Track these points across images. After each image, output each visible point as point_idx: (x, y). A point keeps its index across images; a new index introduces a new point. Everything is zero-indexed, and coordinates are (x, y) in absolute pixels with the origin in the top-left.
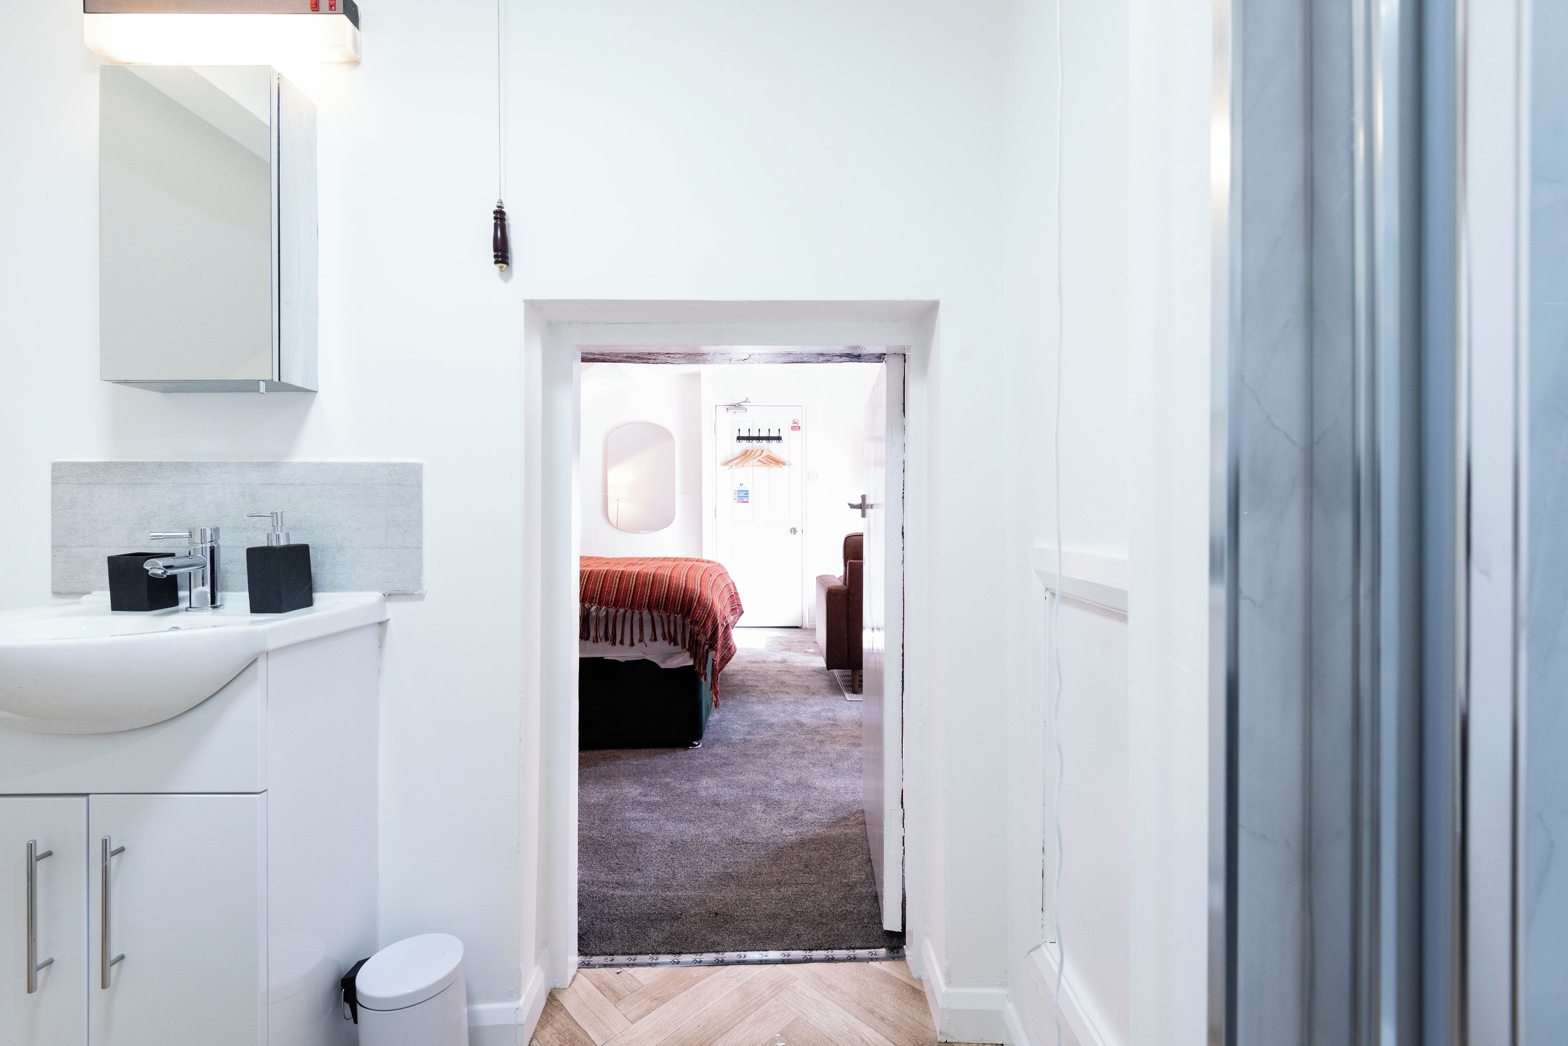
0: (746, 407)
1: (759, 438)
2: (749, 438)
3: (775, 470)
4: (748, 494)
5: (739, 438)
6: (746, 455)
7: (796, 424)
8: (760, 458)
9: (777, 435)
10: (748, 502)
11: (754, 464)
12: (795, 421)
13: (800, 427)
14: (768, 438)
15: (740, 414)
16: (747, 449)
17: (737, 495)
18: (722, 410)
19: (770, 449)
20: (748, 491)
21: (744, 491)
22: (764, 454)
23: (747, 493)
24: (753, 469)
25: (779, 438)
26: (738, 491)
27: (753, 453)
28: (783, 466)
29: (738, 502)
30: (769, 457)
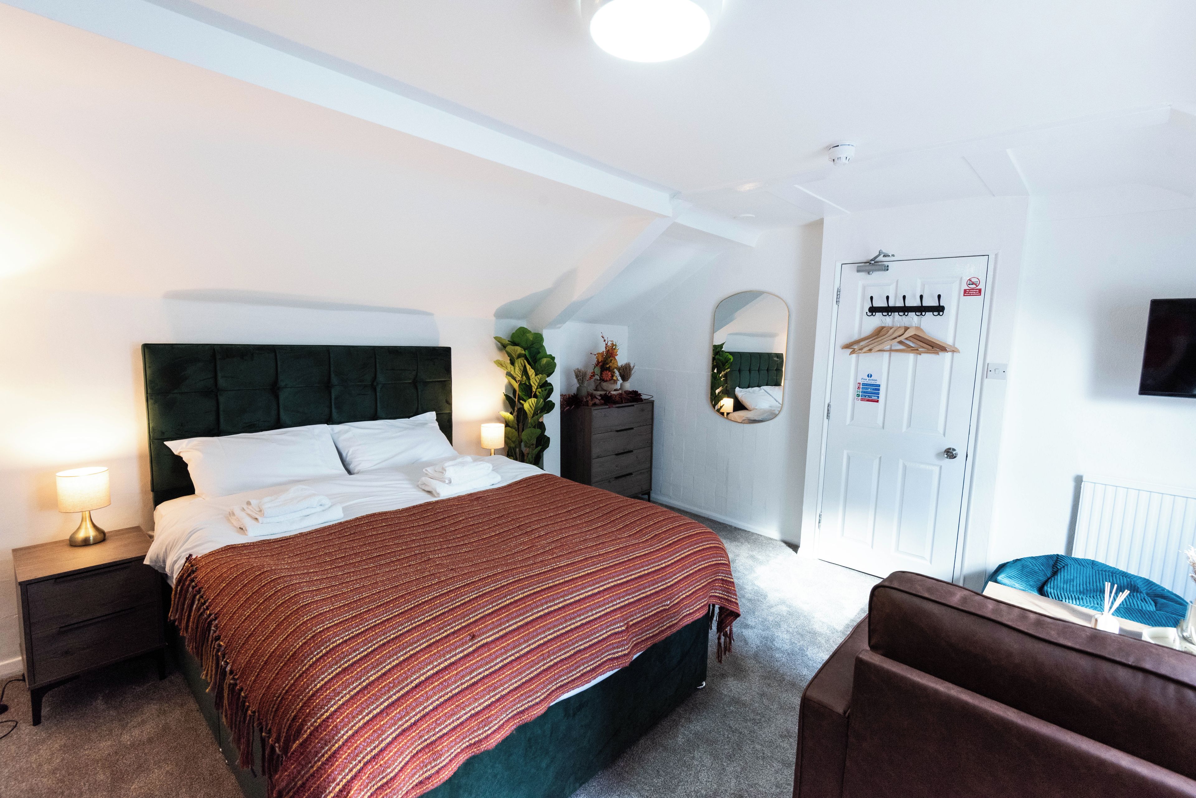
0: (886, 264)
1: (905, 310)
2: (888, 310)
3: (927, 358)
4: (879, 390)
5: (873, 310)
6: (879, 333)
7: (974, 286)
8: (902, 338)
9: (935, 303)
10: (877, 401)
11: (893, 348)
12: (973, 280)
13: (980, 290)
14: (921, 310)
15: (877, 276)
16: (883, 325)
17: (861, 390)
18: (850, 272)
19: (922, 327)
20: (879, 386)
21: (873, 385)
22: (908, 334)
23: (876, 388)
24: (890, 356)
25: (939, 309)
26: (864, 384)
27: (891, 331)
28: (942, 354)
29: (862, 400)
30: (918, 338)
